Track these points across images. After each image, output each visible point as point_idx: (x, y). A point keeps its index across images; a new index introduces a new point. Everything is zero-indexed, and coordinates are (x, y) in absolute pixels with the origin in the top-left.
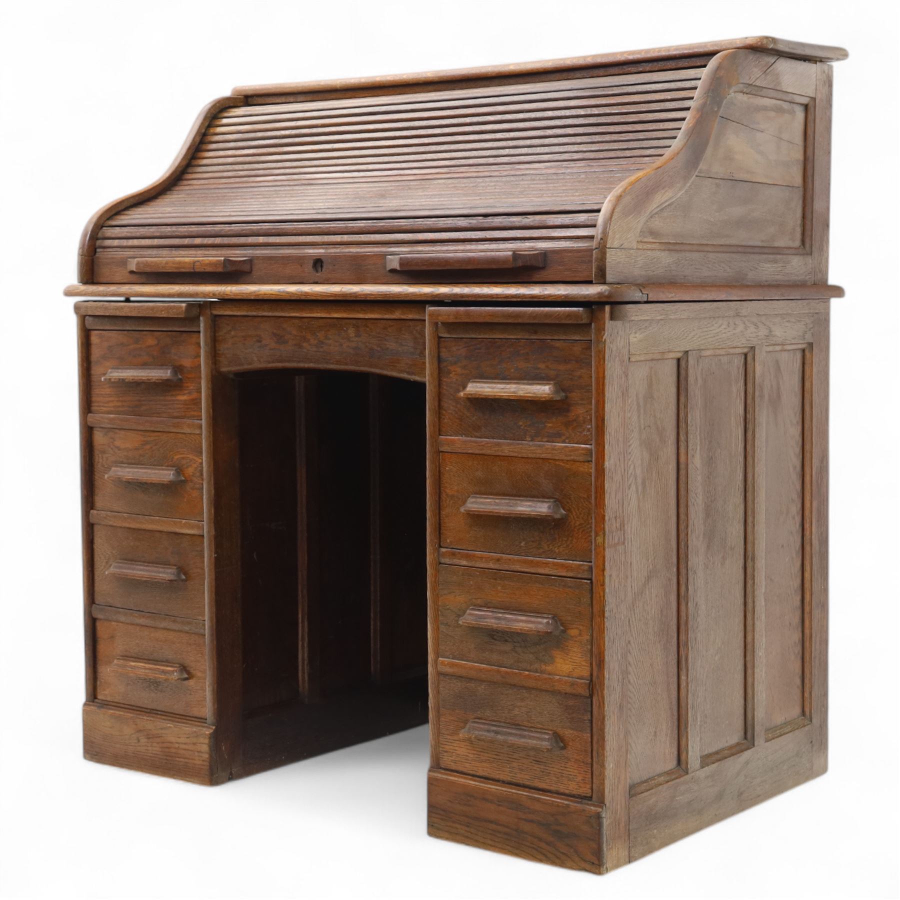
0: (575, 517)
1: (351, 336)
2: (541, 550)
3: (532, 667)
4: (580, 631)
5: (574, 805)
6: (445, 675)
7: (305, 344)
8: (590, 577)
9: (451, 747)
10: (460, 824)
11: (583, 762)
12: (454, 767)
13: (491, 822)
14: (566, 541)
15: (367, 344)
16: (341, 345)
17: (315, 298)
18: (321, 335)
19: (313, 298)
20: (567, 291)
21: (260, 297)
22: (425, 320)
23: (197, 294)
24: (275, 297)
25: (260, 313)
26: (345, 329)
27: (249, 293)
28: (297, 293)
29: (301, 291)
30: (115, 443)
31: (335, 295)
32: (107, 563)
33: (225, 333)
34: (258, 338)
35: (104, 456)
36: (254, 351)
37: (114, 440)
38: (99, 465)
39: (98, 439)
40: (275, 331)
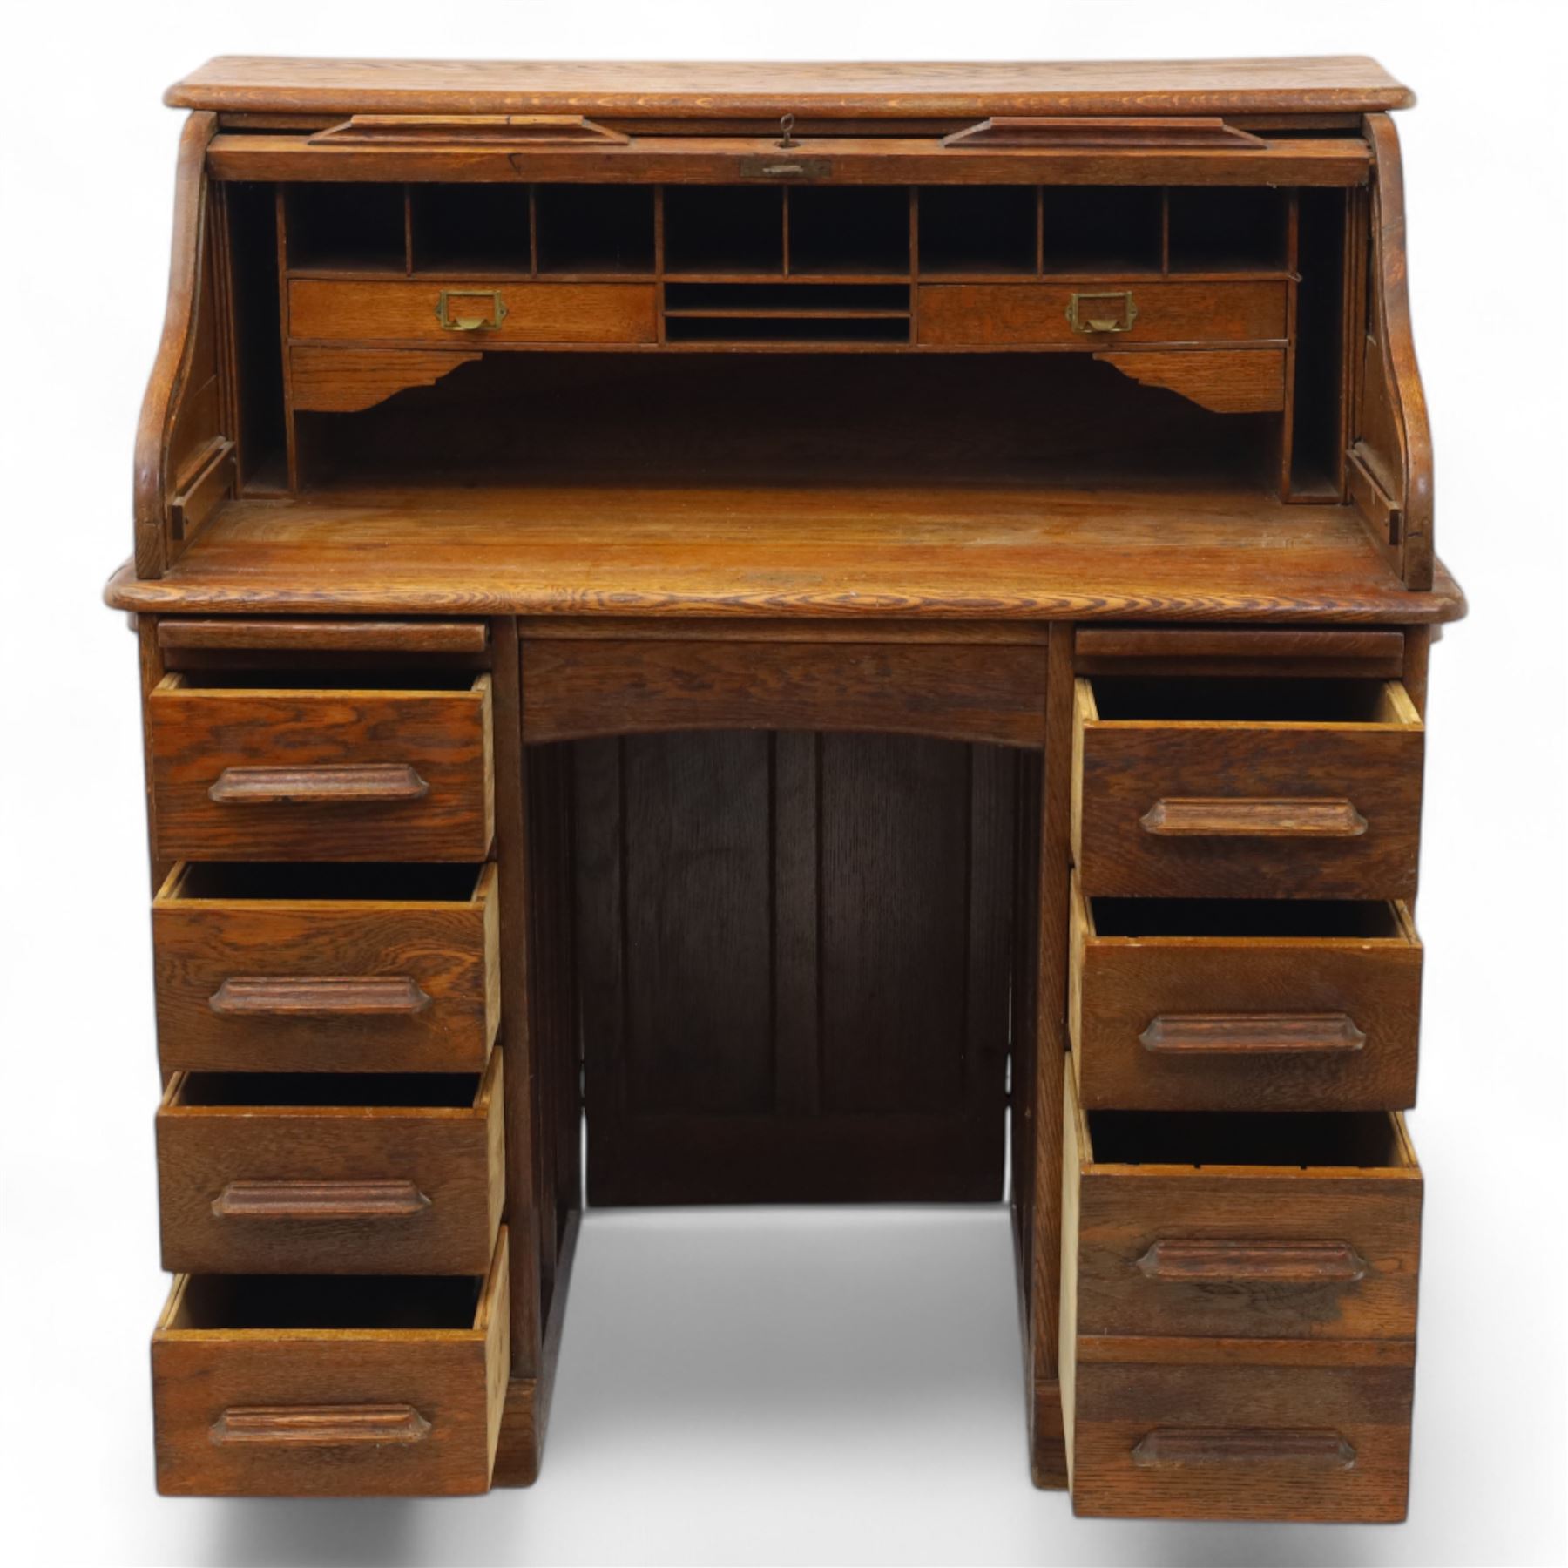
1: (866, 673)
7: (753, 690)
15: (905, 688)
17: (815, 616)
18: (795, 674)
19: (810, 615)
20: (1378, 606)
21: (677, 614)
22: (1047, 646)
23: (511, 607)
24: (714, 614)
25: (648, 634)
26: (853, 662)
27: (651, 607)
28: (773, 607)
29: (783, 604)
30: (223, 935)
31: (867, 612)
32: (199, 1190)
33: (549, 671)
34: (636, 679)
35: (191, 964)
36: (626, 704)
37: (221, 931)
38: (176, 982)
39: (169, 933)
40: (678, 667)
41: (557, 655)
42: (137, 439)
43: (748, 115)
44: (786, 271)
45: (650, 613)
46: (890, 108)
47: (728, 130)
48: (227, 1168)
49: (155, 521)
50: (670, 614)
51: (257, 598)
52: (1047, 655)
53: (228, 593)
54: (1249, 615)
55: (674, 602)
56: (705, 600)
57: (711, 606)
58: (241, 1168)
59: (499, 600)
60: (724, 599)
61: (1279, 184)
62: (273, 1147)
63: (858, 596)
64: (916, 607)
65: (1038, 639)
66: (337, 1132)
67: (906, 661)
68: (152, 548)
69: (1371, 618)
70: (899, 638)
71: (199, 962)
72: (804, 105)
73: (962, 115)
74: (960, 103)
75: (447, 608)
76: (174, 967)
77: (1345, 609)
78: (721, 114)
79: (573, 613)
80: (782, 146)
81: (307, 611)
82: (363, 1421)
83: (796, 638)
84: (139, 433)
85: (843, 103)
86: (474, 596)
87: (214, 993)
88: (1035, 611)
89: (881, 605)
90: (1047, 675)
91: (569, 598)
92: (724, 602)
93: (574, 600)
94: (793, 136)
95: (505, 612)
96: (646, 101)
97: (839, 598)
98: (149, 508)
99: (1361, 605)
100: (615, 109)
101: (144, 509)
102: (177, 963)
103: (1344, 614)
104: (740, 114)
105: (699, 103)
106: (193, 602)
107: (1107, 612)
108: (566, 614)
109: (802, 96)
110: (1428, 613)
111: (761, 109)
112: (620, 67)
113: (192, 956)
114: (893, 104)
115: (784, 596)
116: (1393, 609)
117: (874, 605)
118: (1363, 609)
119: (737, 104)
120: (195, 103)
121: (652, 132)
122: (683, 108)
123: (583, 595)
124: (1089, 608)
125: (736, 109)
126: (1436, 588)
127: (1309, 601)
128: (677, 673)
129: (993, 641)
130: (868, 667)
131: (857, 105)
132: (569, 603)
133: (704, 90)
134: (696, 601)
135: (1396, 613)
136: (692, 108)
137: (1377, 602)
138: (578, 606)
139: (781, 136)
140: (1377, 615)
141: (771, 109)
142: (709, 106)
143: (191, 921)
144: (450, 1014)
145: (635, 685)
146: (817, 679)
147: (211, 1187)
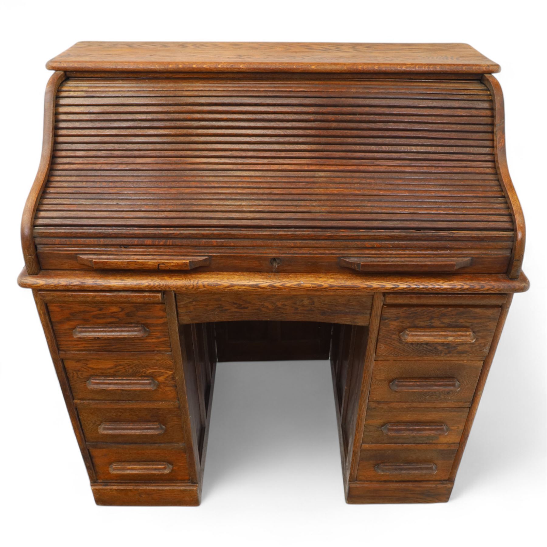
1: (305, 304)
2: (439, 399)
3: (424, 442)
5: (439, 486)
7: (263, 309)
8: (469, 407)
15: (319, 308)
16: (297, 309)
18: (279, 304)
21: (234, 290)
23: (170, 288)
27: (224, 288)
28: (270, 287)
29: (274, 287)
30: (88, 366)
31: (307, 289)
32: (94, 424)
33: (187, 303)
34: (219, 306)
35: (79, 373)
36: (216, 313)
37: (87, 364)
38: (75, 378)
39: (70, 365)
40: (235, 302)
41: (189, 298)
43: (260, 71)
45: (223, 290)
48: (101, 419)
50: (231, 290)
51: (73, 284)
53: (62, 282)
54: (452, 291)
55: (232, 286)
56: (244, 285)
57: (247, 288)
58: (106, 420)
59: (165, 285)
60: (252, 285)
62: (115, 414)
63: (304, 283)
64: (326, 287)
68: (31, 265)
71: (81, 372)
72: (280, 68)
75: (145, 288)
76: (74, 374)
78: (249, 71)
82: (152, 468)
86: (155, 284)
87: (88, 380)
89: (313, 287)
90: (373, 305)
91: (192, 285)
92: (252, 286)
93: (194, 285)
95: (167, 290)
97: (297, 284)
98: (28, 250)
101: (26, 251)
102: (74, 372)
104: (256, 71)
107: (400, 289)
113: (79, 371)
115: (275, 284)
117: (310, 287)
119: (255, 67)
120: (56, 68)
123: (197, 284)
124: (393, 288)
125: (255, 69)
132: (192, 287)
133: (244, 60)
134: (242, 286)
138: (195, 288)
141: (268, 69)
142: (245, 68)
143: (77, 362)
144: (165, 386)
145: (219, 308)
146: (287, 306)
147: (97, 423)
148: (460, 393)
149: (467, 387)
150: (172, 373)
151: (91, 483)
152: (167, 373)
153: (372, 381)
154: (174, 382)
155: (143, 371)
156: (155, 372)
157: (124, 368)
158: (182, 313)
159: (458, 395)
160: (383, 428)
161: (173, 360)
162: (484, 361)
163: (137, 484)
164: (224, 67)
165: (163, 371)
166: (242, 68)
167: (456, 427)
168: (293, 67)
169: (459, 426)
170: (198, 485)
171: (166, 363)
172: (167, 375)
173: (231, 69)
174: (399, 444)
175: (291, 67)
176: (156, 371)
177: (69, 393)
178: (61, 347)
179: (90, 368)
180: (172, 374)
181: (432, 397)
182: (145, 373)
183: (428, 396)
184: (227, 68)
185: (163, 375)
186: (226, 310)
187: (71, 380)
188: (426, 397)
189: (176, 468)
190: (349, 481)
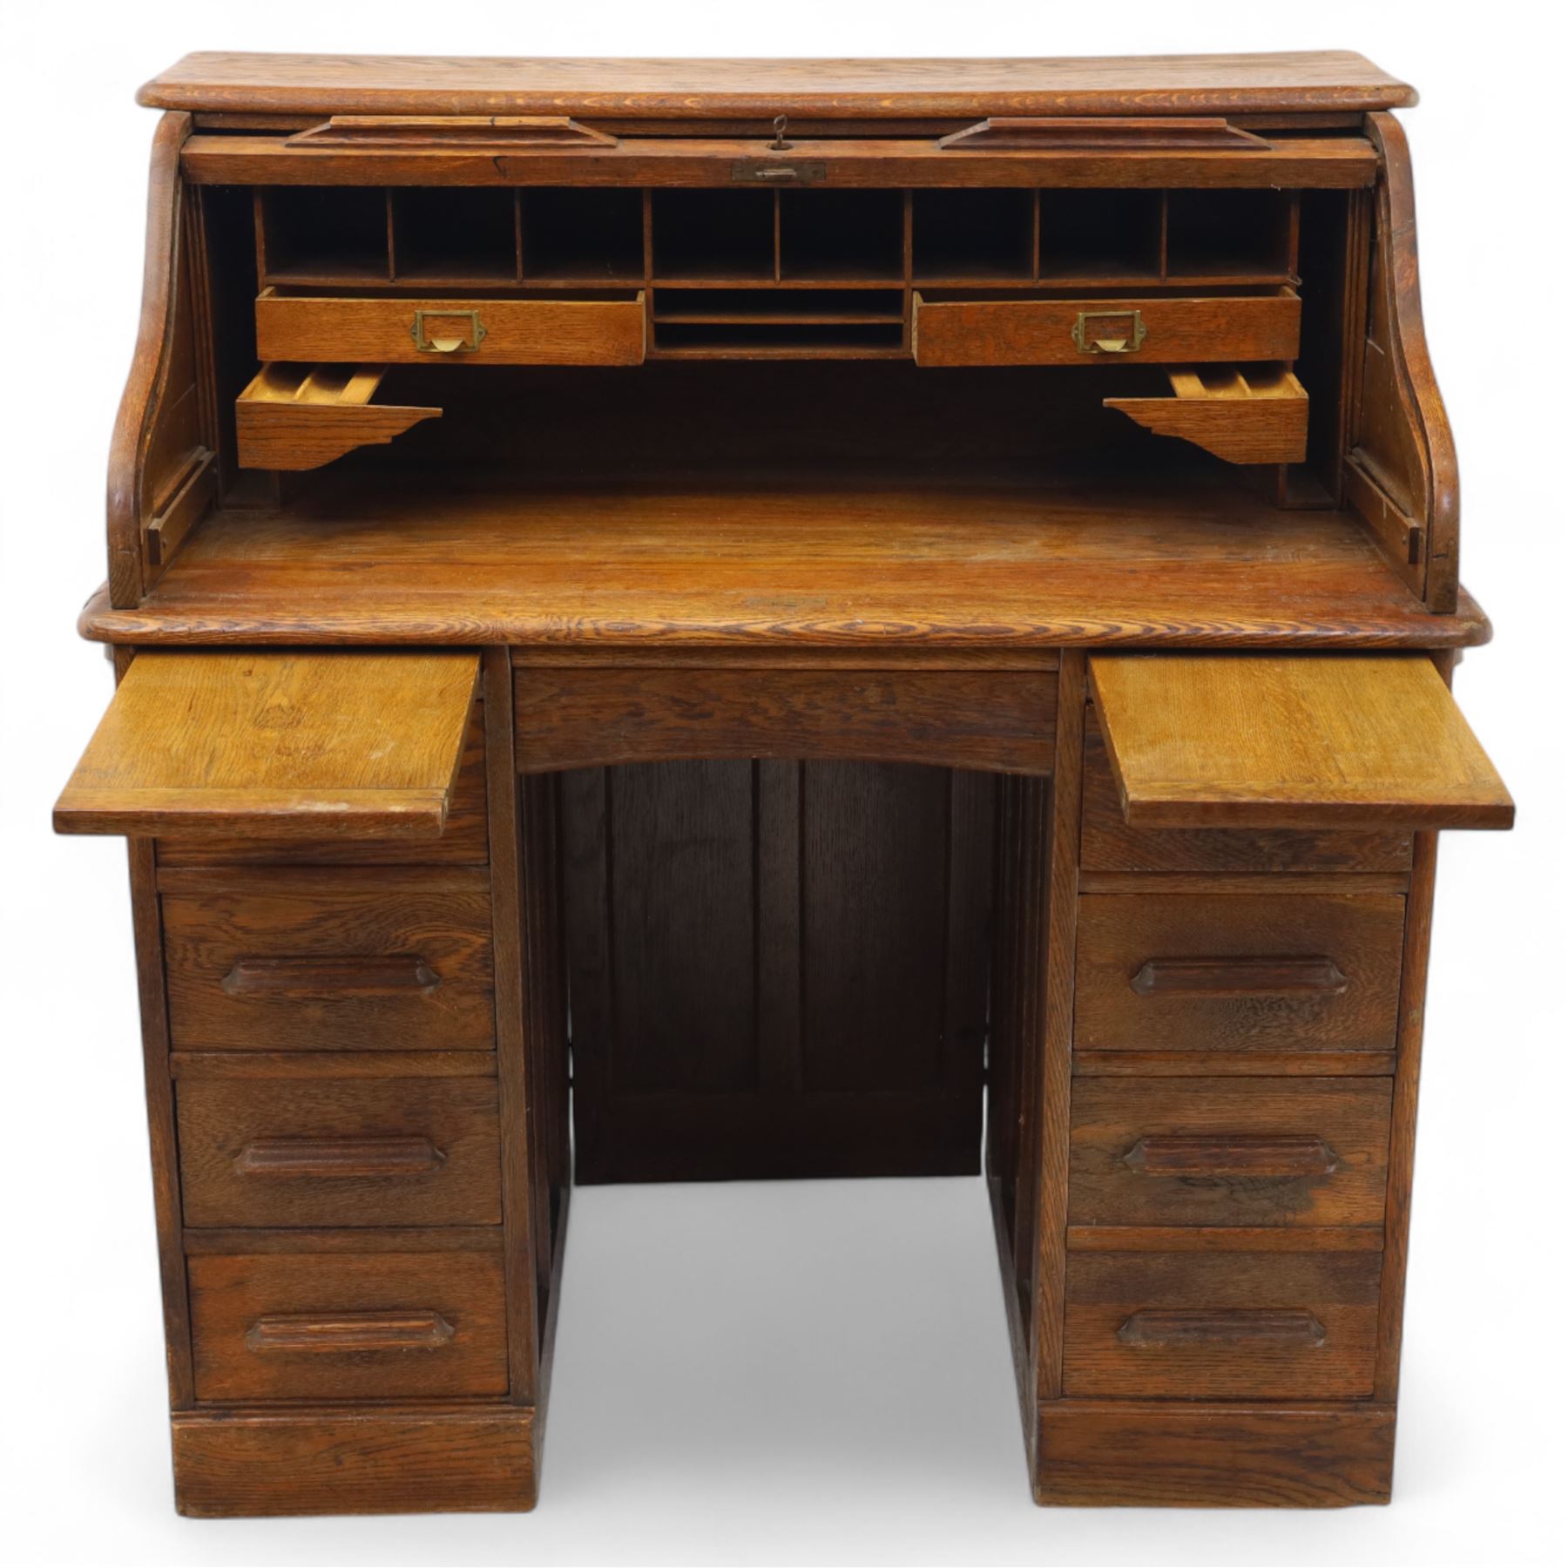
0: (1365, 983)
1: (871, 701)
2: (1291, 1040)
3: (1266, 1219)
4: (1369, 1154)
5: (1346, 1416)
6: (1078, 1252)
7: (754, 719)
8: (1391, 1072)
9: (1087, 1362)
10: (1115, 1478)
11: (1361, 1348)
12: (1091, 1390)
13: (1179, 1465)
14: (1343, 1022)
15: (911, 715)
16: (847, 718)
17: (820, 644)
18: (798, 702)
19: (814, 644)
20: (1402, 631)
21: (677, 643)
22: (1057, 673)
23: (504, 637)
24: (716, 643)
25: (647, 662)
26: (857, 689)
27: (649, 636)
28: (776, 635)
29: (786, 632)
30: (235, 919)
31: (874, 640)
32: (220, 1148)
33: (543, 701)
34: (633, 708)
35: (203, 947)
36: (623, 733)
37: (232, 915)
38: (188, 965)
39: (182, 915)
40: (677, 695)
41: (551, 684)
42: (110, 462)
43: (738, 115)
44: (778, 277)
45: (647, 642)
46: (882, 108)
47: (717, 130)
48: (248, 1127)
49: (130, 549)
50: (670, 643)
51: (237, 629)
52: (1057, 682)
53: (208, 623)
54: (1270, 641)
55: (673, 631)
56: (705, 629)
57: (713, 635)
58: (261, 1127)
59: (491, 630)
60: (726, 627)
61: (1285, 186)
62: (292, 1107)
63: (864, 623)
64: (924, 635)
65: (1050, 665)
66: (353, 1092)
67: (913, 689)
68: (127, 577)
69: (1395, 644)
70: (906, 665)
71: (210, 945)
72: (796, 105)
73: (957, 115)
74: (954, 103)
75: (437, 637)
76: (186, 950)
77: (1367, 634)
78: (710, 114)
79: (568, 643)
80: (773, 148)
81: (290, 642)
82: (391, 1328)
83: (799, 665)
84: (112, 454)
85: (835, 103)
86: (466, 626)
87: (226, 975)
88: (1049, 638)
89: (888, 632)
90: (1057, 702)
91: (564, 627)
92: (728, 631)
93: (569, 629)
94: (787, 137)
95: (497, 642)
96: (633, 101)
97: (846, 625)
98: (124, 534)
99: (1385, 630)
100: (602, 109)
101: (119, 536)
102: (189, 946)
103: (1367, 638)
104: (730, 114)
105: (688, 102)
106: (172, 633)
107: (1123, 638)
108: (560, 643)
109: (794, 95)
110: (1453, 637)
111: (751, 110)
112: (604, 65)
113: (203, 940)
114: (886, 103)
115: (787, 623)
116: (1417, 634)
117: (881, 633)
118: (1387, 634)
119: (727, 104)
120: (168, 102)
121: (639, 132)
122: (671, 108)
123: (579, 623)
124: (1103, 635)
125: (726, 109)
126: (1460, 610)
127: (1330, 626)
128: (676, 701)
129: (1002, 667)
130: (873, 695)
131: (850, 104)
132: (564, 633)
133: (695, 89)
134: (698, 630)
135: (1421, 638)
136: (681, 109)
137: (1401, 627)
138: (573, 636)
139: (773, 137)
140: (1402, 640)
141: (762, 108)
142: (699, 107)
143: (202, 905)
144: (460, 994)
145: (632, 714)
146: (821, 708)
147: (233, 1146)
148: (1352, 1017)
149: (1370, 992)
150: (484, 941)
151: (173, 1408)
152: (469, 944)
153: (1078, 968)
154: (488, 975)
155: (398, 937)
156: (435, 939)
157: (344, 924)
158: (528, 733)
159: (1347, 1024)
160: (1128, 1156)
161: (489, 893)
162: (1407, 895)
163: (329, 1411)
164: (639, 106)
165: (456, 935)
166: (691, 108)
167: (1363, 1157)
168: (830, 104)
169: (1372, 1150)
170: (533, 1409)
171: (469, 904)
172: (469, 951)
173: (659, 109)
174: (1188, 1226)
175: (826, 104)
176: (438, 934)
177: (160, 1021)
178: (165, 853)
179: (241, 928)
180: (484, 946)
181: (1268, 1031)
182: (403, 945)
183: (1254, 1026)
184: (650, 108)
185: (456, 951)
186: (652, 722)
187: (176, 975)
188: (1248, 1031)
189: (465, 1337)
190: (1040, 1397)
